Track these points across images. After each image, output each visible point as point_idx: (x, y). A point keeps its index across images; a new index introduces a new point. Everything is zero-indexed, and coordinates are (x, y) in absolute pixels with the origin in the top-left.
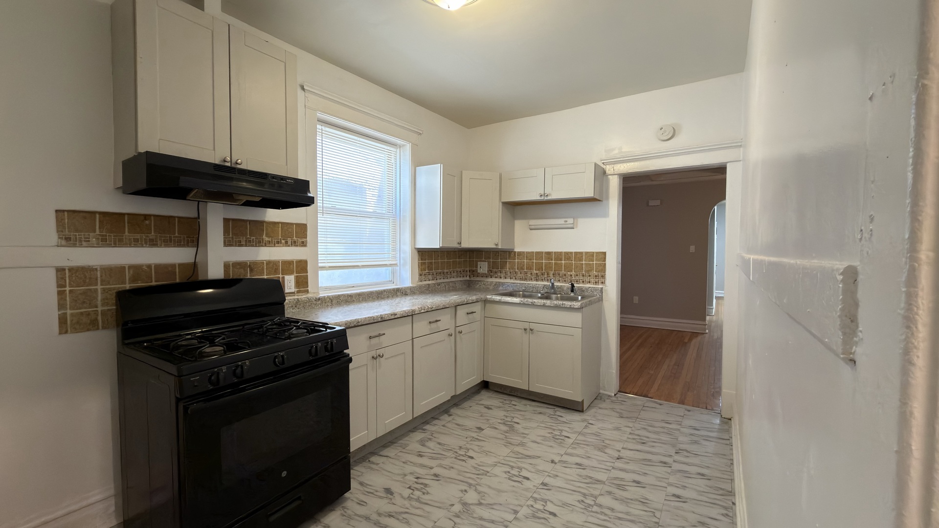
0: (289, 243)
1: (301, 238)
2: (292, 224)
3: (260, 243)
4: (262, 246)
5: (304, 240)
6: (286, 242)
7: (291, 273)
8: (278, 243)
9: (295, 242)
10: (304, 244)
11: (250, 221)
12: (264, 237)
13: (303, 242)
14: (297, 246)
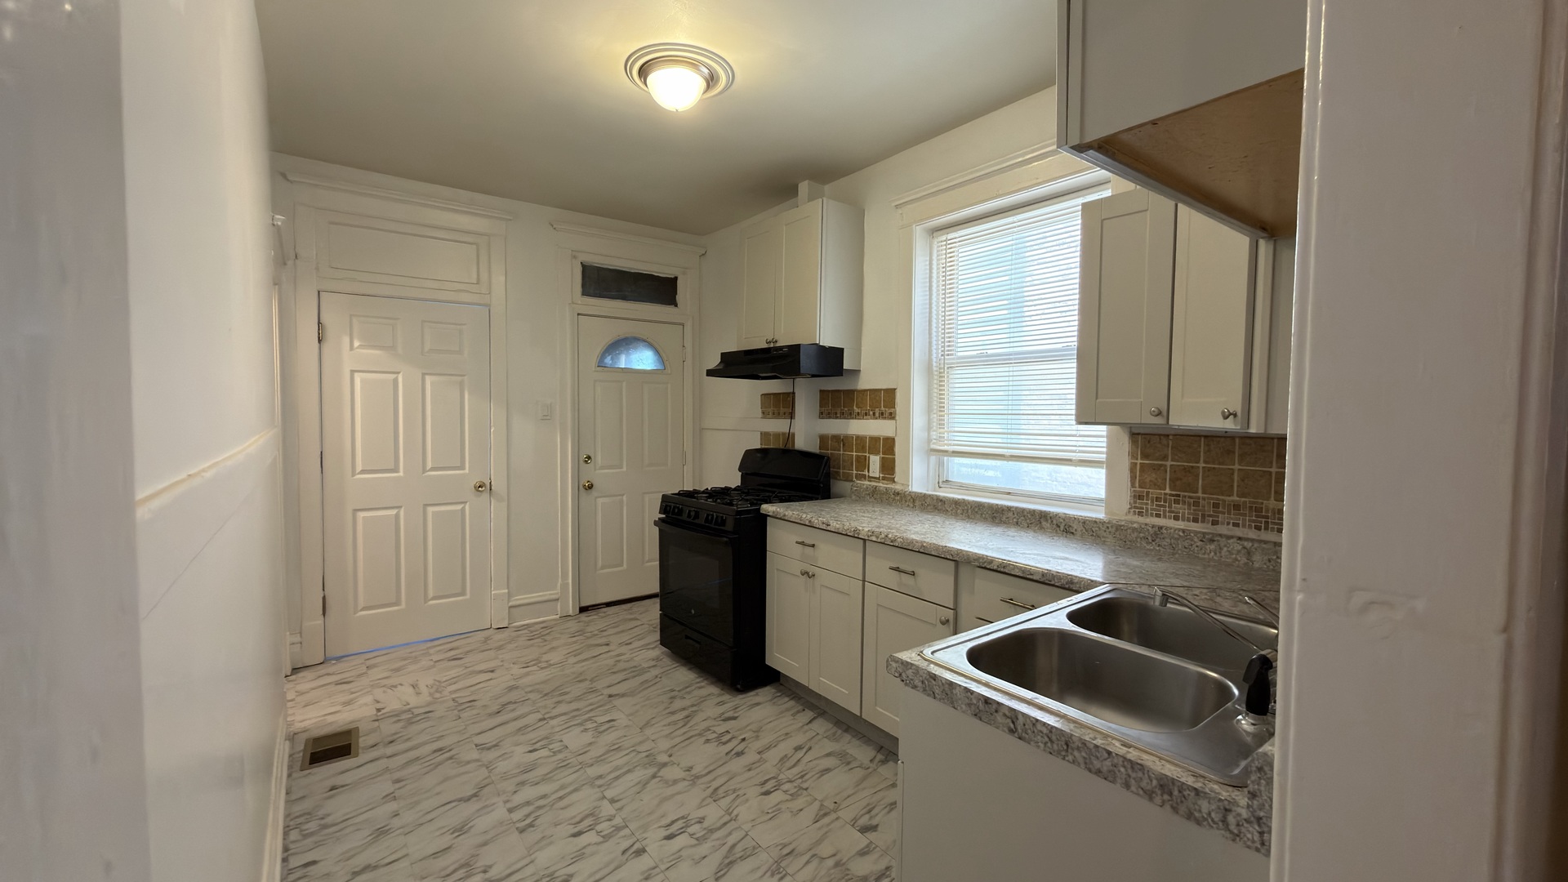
0: (877, 415)
1: (889, 408)
2: (880, 390)
3: (850, 415)
4: (853, 418)
5: (892, 410)
6: (874, 414)
7: (876, 453)
8: (866, 414)
9: (882, 414)
10: (892, 416)
11: (844, 391)
12: (855, 408)
13: (891, 414)
14: (885, 418)
